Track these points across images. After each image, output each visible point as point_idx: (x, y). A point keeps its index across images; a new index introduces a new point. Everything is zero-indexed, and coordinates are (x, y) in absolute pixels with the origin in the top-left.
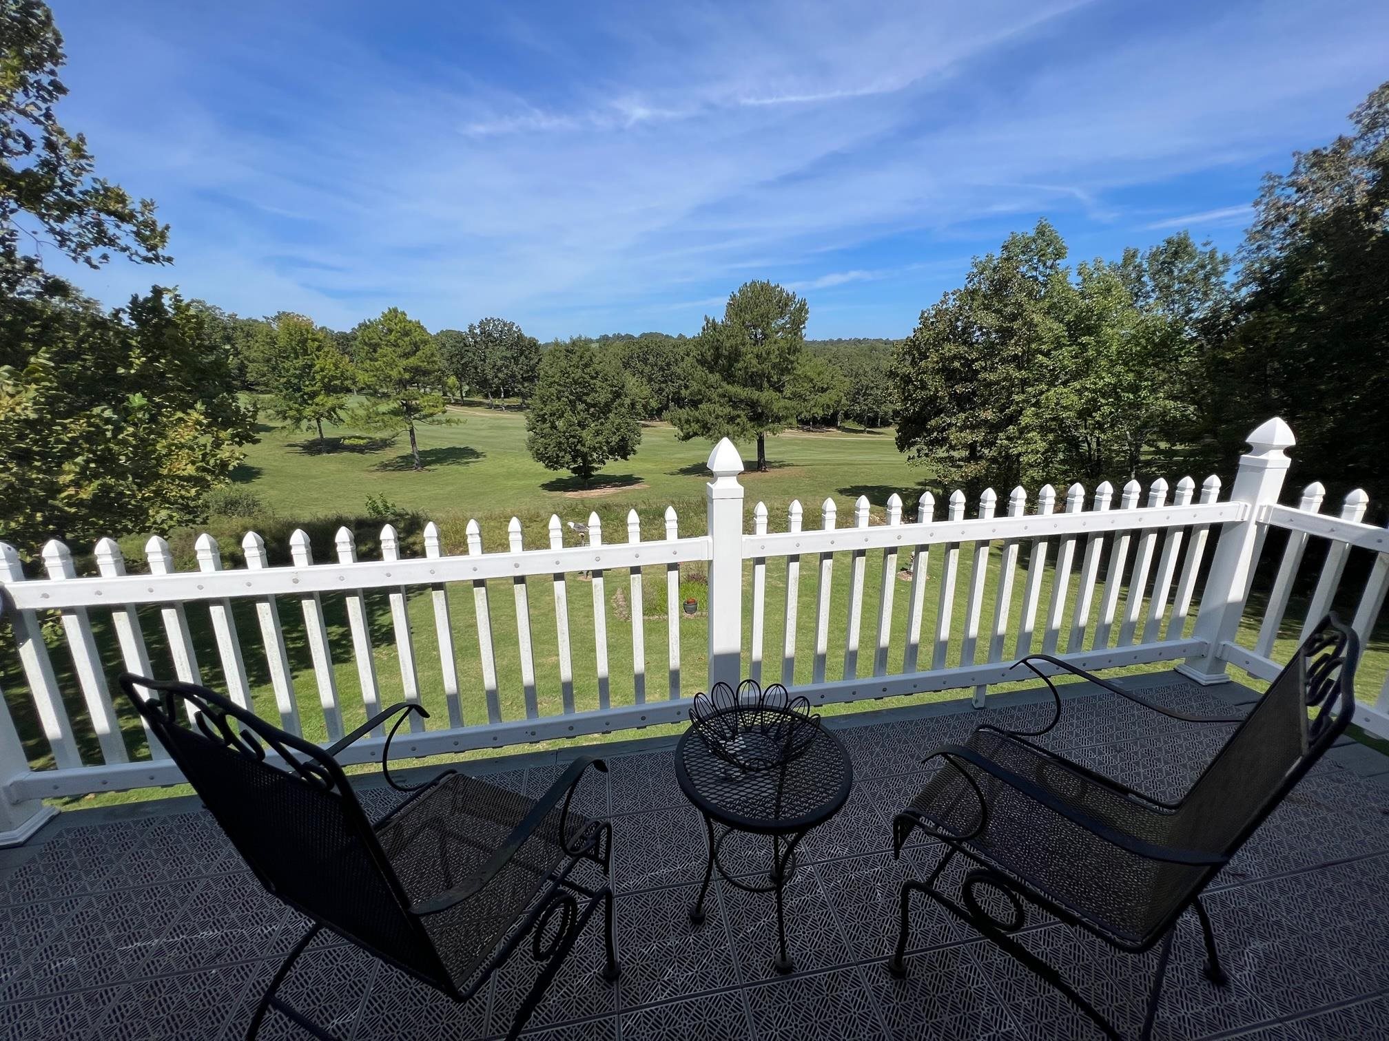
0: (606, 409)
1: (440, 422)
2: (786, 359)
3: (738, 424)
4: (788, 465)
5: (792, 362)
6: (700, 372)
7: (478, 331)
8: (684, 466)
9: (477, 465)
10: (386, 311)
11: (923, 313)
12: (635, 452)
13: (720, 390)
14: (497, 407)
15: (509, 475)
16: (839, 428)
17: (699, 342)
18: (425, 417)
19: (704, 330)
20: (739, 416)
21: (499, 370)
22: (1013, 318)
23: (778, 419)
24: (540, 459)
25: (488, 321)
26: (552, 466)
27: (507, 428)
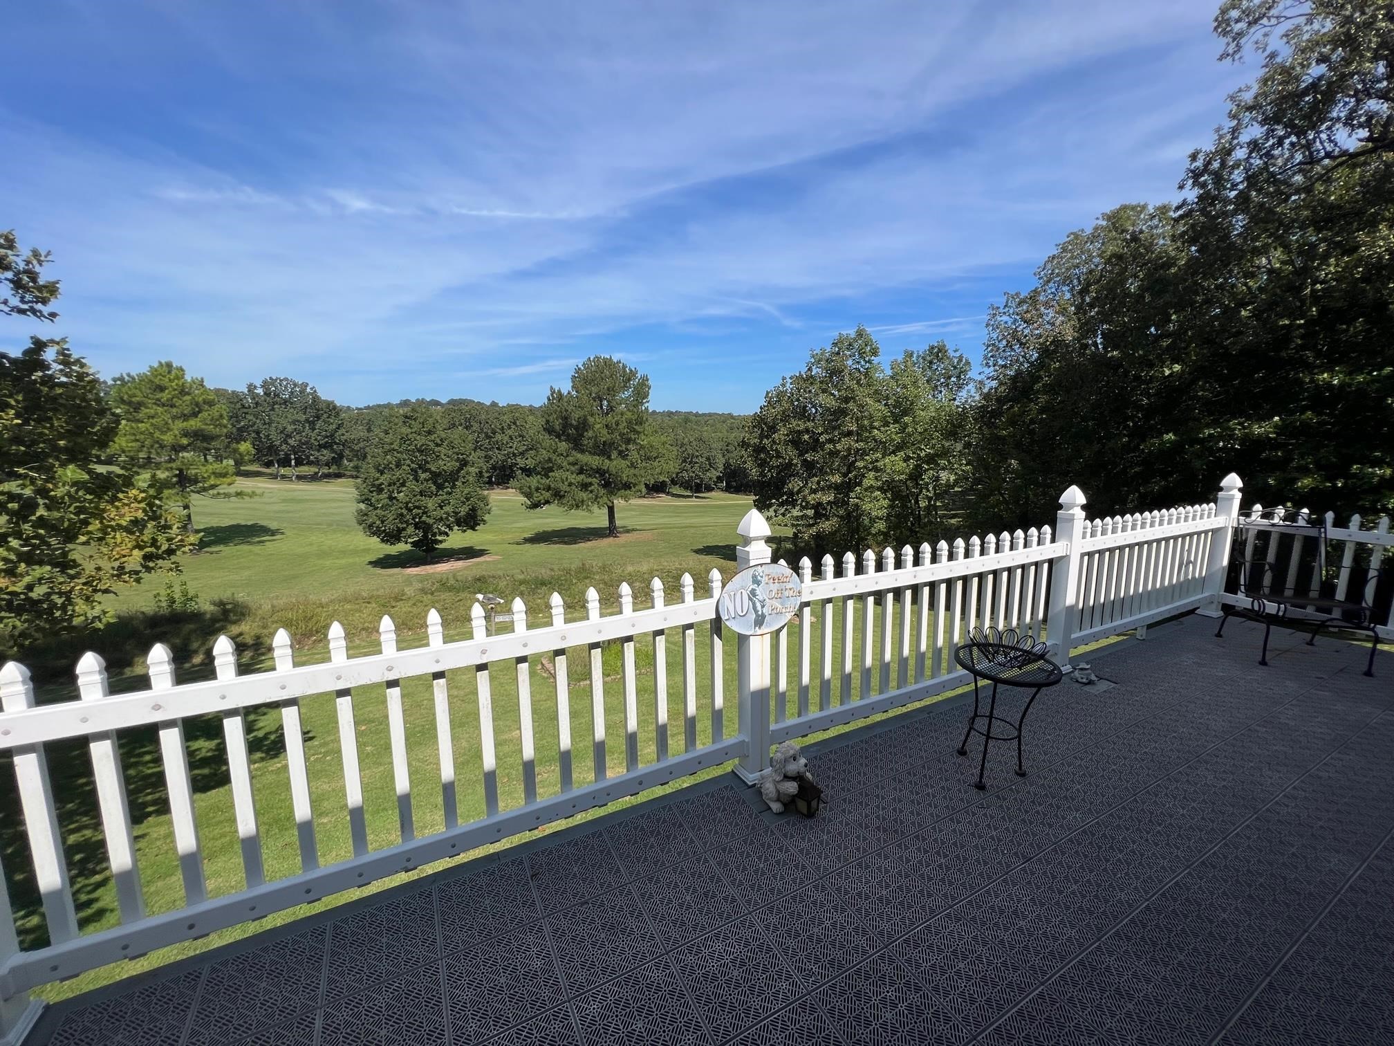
0: (453, 477)
1: (227, 495)
2: (635, 431)
3: (591, 492)
4: (633, 530)
5: (638, 433)
6: (547, 440)
7: (260, 391)
8: (527, 535)
9: (276, 544)
10: (156, 365)
11: (768, 393)
12: (484, 522)
13: (571, 459)
14: (283, 477)
15: (322, 554)
16: (668, 494)
17: (545, 411)
18: (205, 489)
19: (549, 399)
20: (591, 484)
21: (289, 436)
22: (847, 400)
23: (627, 486)
24: (374, 534)
25: (273, 381)
26: (388, 541)
27: (307, 501)
